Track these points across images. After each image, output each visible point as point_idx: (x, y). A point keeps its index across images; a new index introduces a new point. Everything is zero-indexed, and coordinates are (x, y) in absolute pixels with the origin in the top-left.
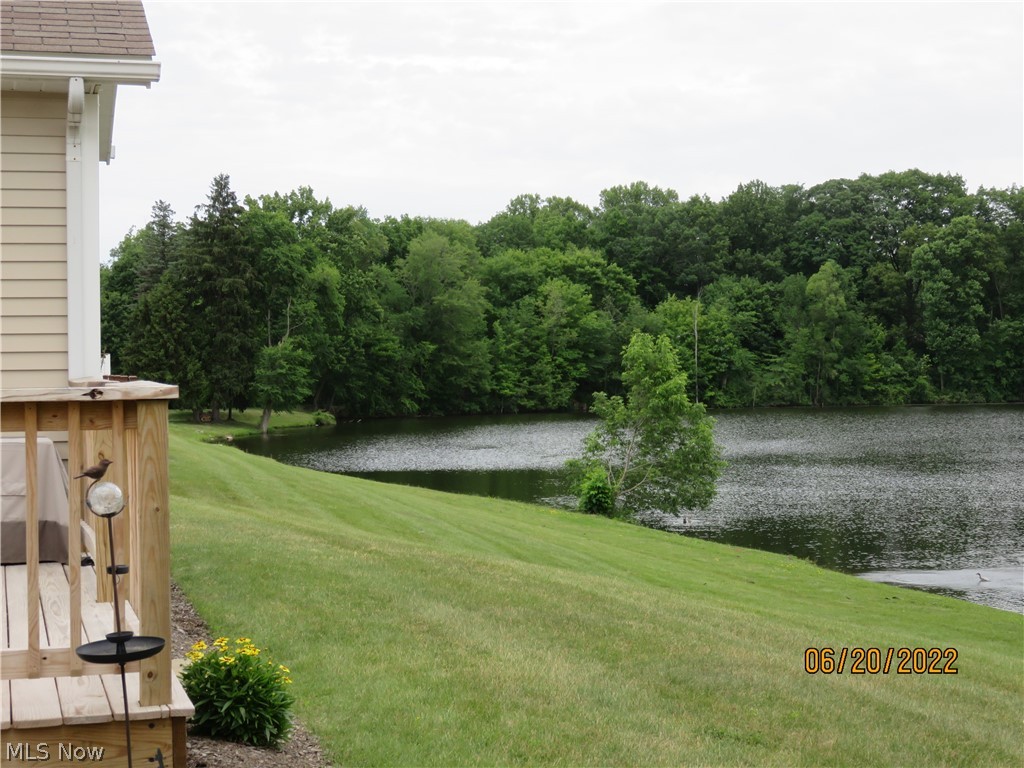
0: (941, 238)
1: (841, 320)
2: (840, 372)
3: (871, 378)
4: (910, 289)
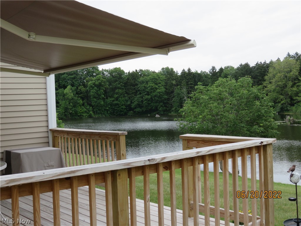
0: (94, 80)
1: (72, 99)
2: (72, 111)
3: (80, 112)
4: (87, 92)
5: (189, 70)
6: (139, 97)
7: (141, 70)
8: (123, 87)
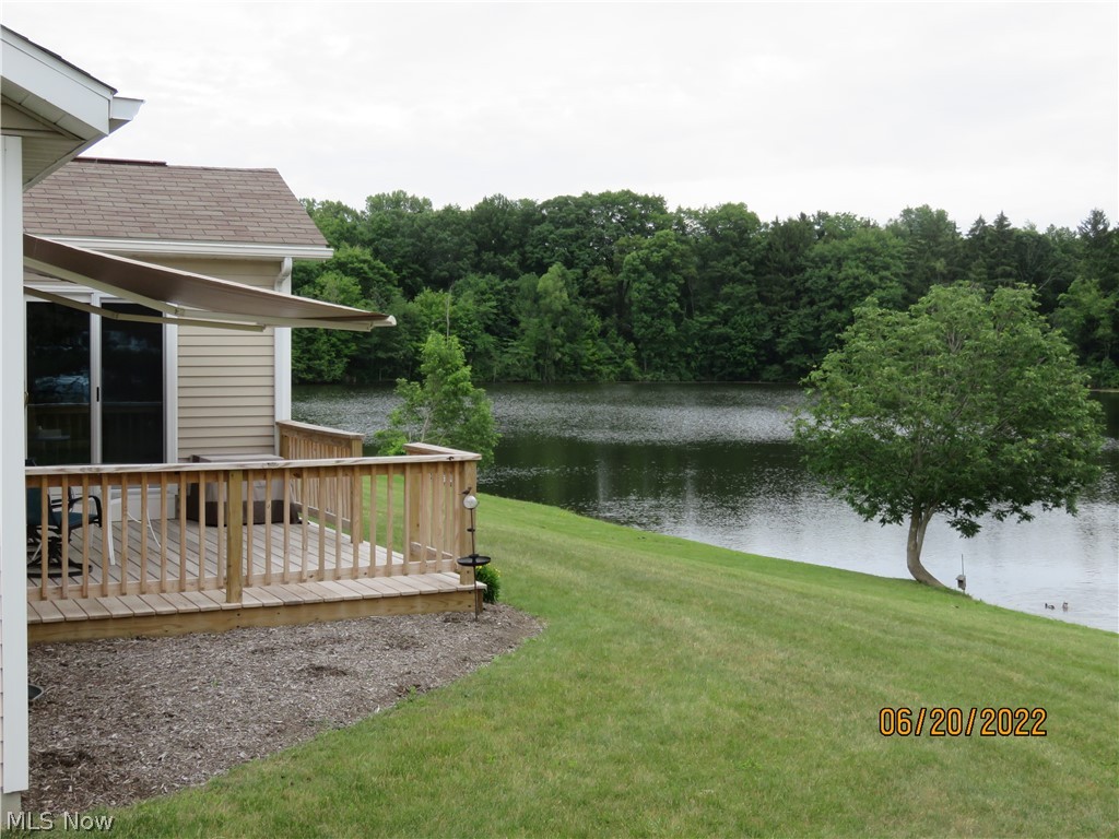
0: (647, 248)
1: (565, 311)
2: (563, 354)
3: (589, 360)
4: (622, 288)
5: (1002, 220)
6: (806, 316)
7: (822, 216)
8: (749, 277)
